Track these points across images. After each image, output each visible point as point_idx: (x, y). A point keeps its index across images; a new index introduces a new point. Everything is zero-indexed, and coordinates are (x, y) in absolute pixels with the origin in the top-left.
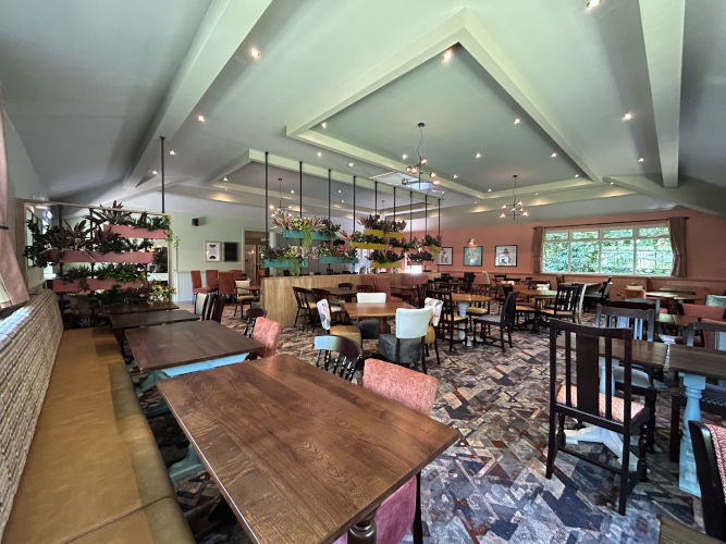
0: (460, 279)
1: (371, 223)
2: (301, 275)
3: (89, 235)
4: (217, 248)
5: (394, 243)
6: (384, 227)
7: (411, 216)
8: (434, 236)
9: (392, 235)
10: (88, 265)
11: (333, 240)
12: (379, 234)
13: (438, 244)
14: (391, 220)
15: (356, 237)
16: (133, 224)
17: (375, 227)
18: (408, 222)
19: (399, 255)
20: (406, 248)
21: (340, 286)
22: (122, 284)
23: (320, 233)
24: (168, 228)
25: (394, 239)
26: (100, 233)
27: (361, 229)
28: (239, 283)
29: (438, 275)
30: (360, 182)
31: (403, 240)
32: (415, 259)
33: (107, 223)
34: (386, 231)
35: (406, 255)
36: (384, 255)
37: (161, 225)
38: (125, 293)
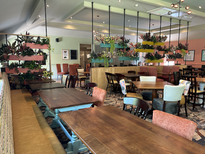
0: (199, 69)
1: (147, 37)
2: (109, 67)
3: (17, 48)
4: (67, 53)
5: (159, 48)
6: (153, 39)
7: (170, 33)
8: (184, 44)
9: (158, 44)
10: (18, 61)
11: (125, 48)
12: (150, 43)
13: (186, 49)
14: (158, 35)
15: (137, 46)
16: (34, 42)
17: (149, 40)
18: (168, 36)
19: (162, 55)
20: (166, 51)
21: (129, 72)
22: (31, 70)
23: (119, 44)
24: (49, 44)
25: (160, 46)
26: (22, 47)
27: (141, 41)
28: (79, 70)
29: (185, 67)
30: (141, 15)
31: (165, 47)
32: (171, 57)
33: (24, 42)
34: (155, 42)
35: (165, 55)
36: (154, 55)
37: (46, 42)
38: (33, 74)
